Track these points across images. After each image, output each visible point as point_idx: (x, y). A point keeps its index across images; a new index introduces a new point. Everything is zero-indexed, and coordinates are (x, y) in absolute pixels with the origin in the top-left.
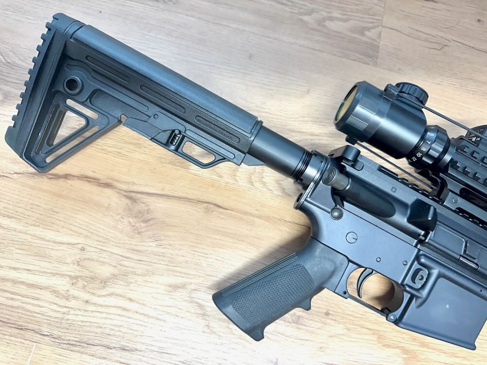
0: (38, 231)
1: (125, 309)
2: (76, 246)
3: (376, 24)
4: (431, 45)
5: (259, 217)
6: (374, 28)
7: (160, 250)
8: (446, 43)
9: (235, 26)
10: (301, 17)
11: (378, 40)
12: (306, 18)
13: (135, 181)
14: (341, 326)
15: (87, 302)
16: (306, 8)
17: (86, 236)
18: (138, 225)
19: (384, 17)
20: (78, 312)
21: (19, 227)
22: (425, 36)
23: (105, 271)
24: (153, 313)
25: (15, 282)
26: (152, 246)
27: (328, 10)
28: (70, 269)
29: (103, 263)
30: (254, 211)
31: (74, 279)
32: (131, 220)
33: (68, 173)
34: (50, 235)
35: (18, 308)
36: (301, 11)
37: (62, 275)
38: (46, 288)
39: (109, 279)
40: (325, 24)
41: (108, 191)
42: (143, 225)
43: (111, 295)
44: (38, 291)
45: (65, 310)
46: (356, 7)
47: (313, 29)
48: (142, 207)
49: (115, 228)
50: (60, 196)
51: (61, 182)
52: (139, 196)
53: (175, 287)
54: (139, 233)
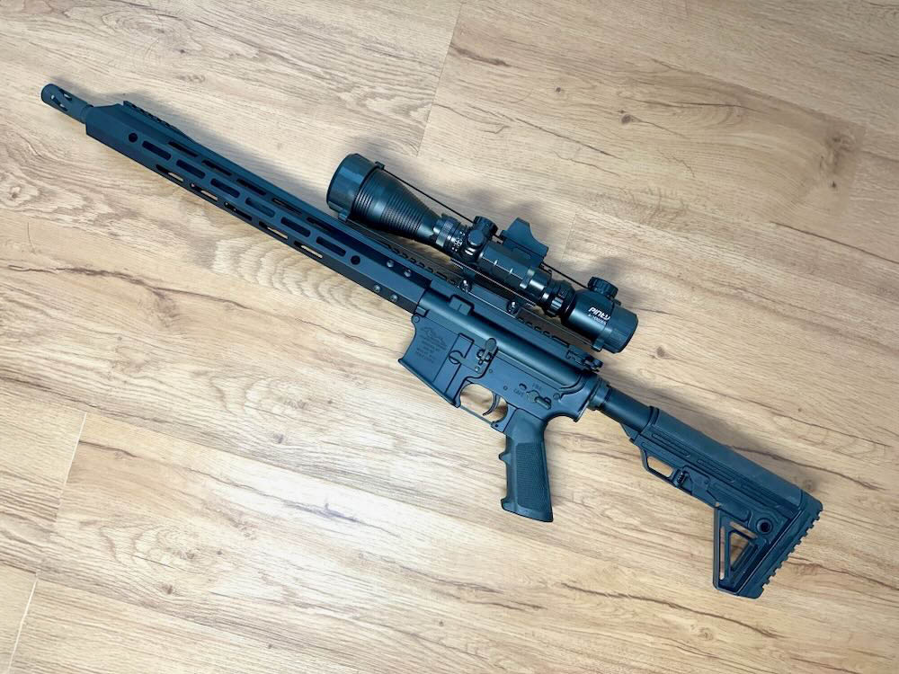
0: (81, 322)
1: (156, 390)
2: (115, 336)
3: (425, 101)
4: (488, 127)
5: (277, 316)
6: (422, 106)
7: (184, 341)
8: (507, 122)
9: (263, 108)
10: (339, 94)
11: (424, 123)
12: (344, 96)
13: (163, 279)
14: (342, 413)
15: (125, 382)
16: (346, 82)
17: (122, 328)
18: (165, 319)
19: (437, 91)
20: (118, 390)
21: (66, 317)
22: (482, 114)
23: (140, 358)
24: (180, 394)
25: (66, 363)
26: (177, 338)
27: (371, 84)
28: (112, 355)
29: (137, 351)
30: (272, 311)
31: (114, 363)
32: (160, 315)
33: (103, 269)
34: (91, 325)
35: (70, 384)
36: (340, 86)
37: (104, 360)
38: (92, 370)
39: (143, 364)
40: (367, 102)
41: (139, 287)
42: (170, 319)
43: (144, 377)
44: (85, 371)
45: (109, 388)
46: (406, 78)
47: (350, 110)
48: (168, 303)
49: (146, 321)
50: (98, 291)
51: (98, 278)
52: (167, 292)
53: (198, 374)
54: (167, 327)
